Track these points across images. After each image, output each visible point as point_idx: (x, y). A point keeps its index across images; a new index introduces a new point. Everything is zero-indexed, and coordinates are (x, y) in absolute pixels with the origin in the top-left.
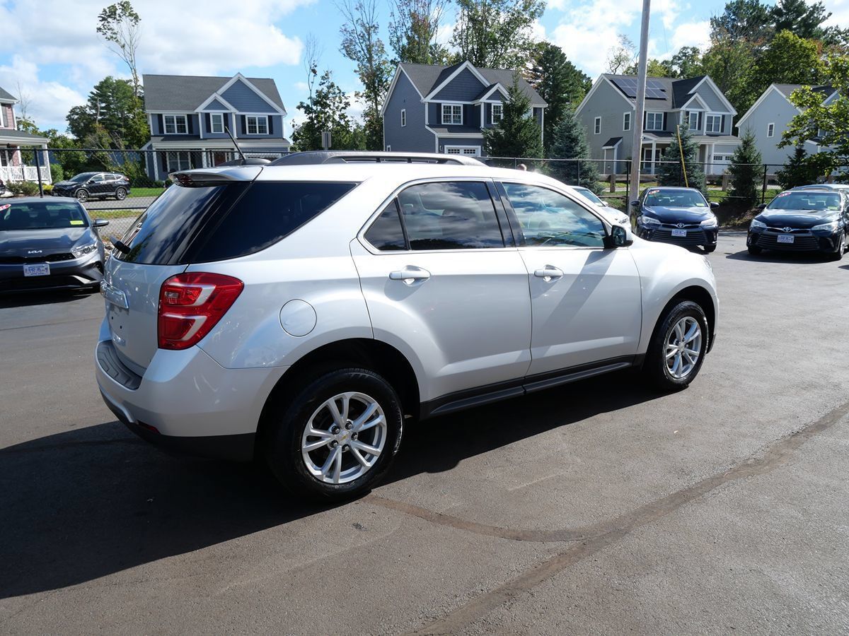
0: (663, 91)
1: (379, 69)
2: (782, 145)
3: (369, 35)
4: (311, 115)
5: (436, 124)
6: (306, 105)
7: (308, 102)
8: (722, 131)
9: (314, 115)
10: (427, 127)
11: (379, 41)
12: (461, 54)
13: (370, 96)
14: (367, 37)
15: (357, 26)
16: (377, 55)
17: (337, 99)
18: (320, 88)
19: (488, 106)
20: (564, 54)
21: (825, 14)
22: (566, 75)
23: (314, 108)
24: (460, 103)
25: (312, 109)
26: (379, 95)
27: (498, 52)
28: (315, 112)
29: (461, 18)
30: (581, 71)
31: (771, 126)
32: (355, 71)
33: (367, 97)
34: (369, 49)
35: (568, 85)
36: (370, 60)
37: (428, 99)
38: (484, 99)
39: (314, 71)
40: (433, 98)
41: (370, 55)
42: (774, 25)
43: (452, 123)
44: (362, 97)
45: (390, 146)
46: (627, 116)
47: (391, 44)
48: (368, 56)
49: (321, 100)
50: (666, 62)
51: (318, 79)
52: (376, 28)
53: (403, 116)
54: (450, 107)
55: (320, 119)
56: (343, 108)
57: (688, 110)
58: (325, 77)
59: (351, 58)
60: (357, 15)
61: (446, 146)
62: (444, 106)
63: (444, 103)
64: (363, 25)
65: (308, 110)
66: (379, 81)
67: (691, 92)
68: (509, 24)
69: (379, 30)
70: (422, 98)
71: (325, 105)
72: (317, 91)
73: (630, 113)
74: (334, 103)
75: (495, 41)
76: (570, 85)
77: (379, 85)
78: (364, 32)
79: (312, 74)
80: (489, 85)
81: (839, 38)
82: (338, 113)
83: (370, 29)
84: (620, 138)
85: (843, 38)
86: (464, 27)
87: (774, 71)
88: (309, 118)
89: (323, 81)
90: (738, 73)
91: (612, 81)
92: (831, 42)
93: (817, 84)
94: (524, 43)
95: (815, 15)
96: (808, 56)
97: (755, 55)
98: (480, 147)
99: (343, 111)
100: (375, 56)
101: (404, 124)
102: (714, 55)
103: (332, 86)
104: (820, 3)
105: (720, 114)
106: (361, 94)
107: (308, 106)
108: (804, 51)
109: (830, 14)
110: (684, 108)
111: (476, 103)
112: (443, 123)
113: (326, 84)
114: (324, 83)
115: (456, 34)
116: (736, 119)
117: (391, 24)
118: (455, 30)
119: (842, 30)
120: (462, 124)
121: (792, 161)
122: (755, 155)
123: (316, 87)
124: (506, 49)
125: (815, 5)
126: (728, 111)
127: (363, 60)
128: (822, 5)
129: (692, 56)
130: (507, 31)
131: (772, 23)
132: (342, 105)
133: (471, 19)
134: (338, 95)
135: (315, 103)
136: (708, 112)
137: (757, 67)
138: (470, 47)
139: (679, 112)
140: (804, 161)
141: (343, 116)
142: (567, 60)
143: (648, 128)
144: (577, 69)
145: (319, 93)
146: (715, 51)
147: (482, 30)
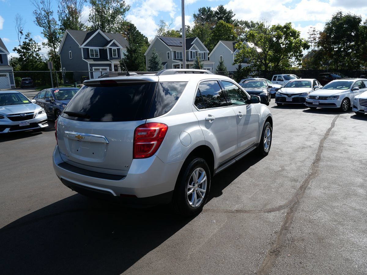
0: (181, 43)
1: (54, 32)
2: (234, 64)
3: (48, 16)
4: (21, 54)
5: (87, 57)
6: (18, 49)
7: (19, 48)
8: (205, 59)
9: (22, 54)
10: (83, 59)
11: (53, 19)
12: (94, 26)
13: (50, 45)
14: (47, 16)
15: (41, 11)
16: (53, 25)
17: (34, 46)
18: (24, 40)
19: (110, 49)
20: (135, 27)
21: (233, 14)
22: (137, 36)
23: (22, 50)
24: (97, 48)
25: (21, 51)
26: (55, 44)
27: (110, 26)
28: (23, 52)
29: (92, 10)
30: (143, 35)
31: (221, 57)
32: (42, 33)
33: (49, 45)
34: (49, 22)
35: (138, 40)
36: (49, 28)
37: (83, 46)
38: (108, 46)
39: (21, 33)
40: (85, 46)
41: (49, 25)
42: (216, 18)
43: (95, 57)
44: (46, 45)
45: (64, 68)
46: (168, 53)
47: (59, 20)
48: (48, 26)
49: (26, 46)
50: (177, 31)
51: (24, 36)
52: (51, 13)
53: (70, 54)
54: (93, 50)
55: (26, 56)
56: (37, 51)
57: (191, 50)
58: (28, 35)
59: (40, 26)
60: (41, 6)
61: (93, 68)
62: (90, 50)
63: (90, 48)
64: (45, 11)
65: (19, 51)
66: (55, 38)
67: (192, 44)
68: (114, 13)
69: (53, 14)
70: (80, 46)
71: (28, 49)
72: (23, 42)
73: (169, 52)
74: (32, 48)
75: (109, 21)
76: (139, 40)
77: (55, 39)
78: (46, 14)
79: (20, 34)
80: (110, 40)
81: (238, 24)
82: (35, 53)
83: (48, 13)
84: (167, 62)
85: (240, 24)
86: (94, 14)
87: (219, 36)
88: (20, 55)
89: (26, 37)
90: (206, 36)
91: (161, 39)
92: (236, 25)
93: (234, 41)
94: (121, 22)
95: (230, 15)
96: (230, 30)
97: (212, 29)
98: (108, 67)
99: (37, 52)
100: (52, 26)
101: (71, 58)
102: (197, 29)
103: (31, 40)
104: (231, 10)
105: (203, 52)
106: (45, 44)
107: (19, 49)
108: (229, 28)
109: (235, 15)
110: (190, 50)
111: (105, 48)
112: (90, 57)
113: (28, 39)
114: (27, 38)
115: (90, 17)
116: (209, 54)
117: (58, 11)
118: (89, 15)
119: (239, 21)
120: (99, 57)
121: (237, 70)
122: (225, 68)
123: (23, 40)
124: (114, 25)
125: (229, 11)
126: (206, 51)
127: (46, 28)
128: (232, 11)
129: (188, 29)
130: (113, 17)
131: (216, 17)
132: (37, 49)
133: (97, 10)
134: (34, 45)
135: (23, 48)
136: (199, 52)
137: (213, 34)
138: (97, 23)
139: (188, 51)
140: (242, 70)
141: (37, 55)
142: (137, 30)
143: (177, 58)
144: (142, 33)
145: (25, 43)
146: (197, 28)
147: (102, 16)
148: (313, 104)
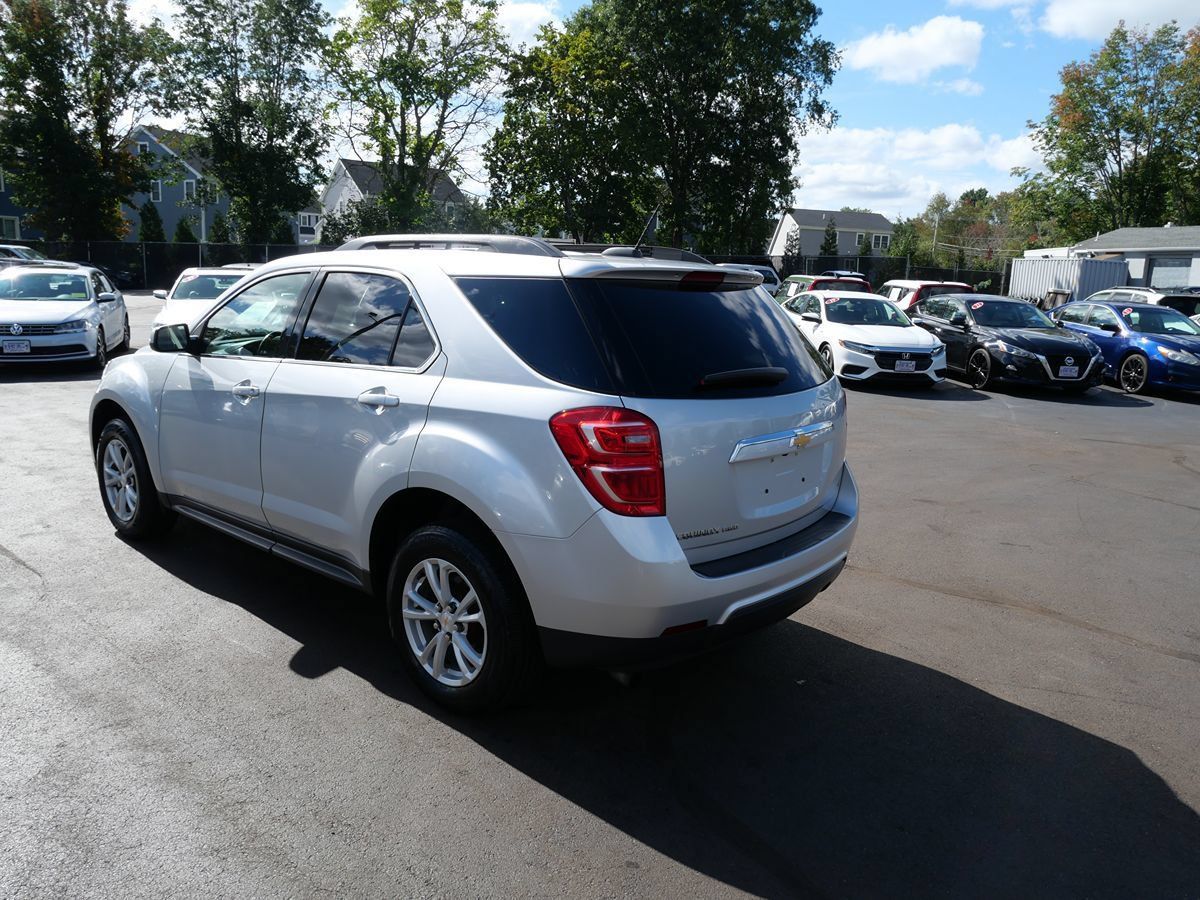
148: (5, 351)
